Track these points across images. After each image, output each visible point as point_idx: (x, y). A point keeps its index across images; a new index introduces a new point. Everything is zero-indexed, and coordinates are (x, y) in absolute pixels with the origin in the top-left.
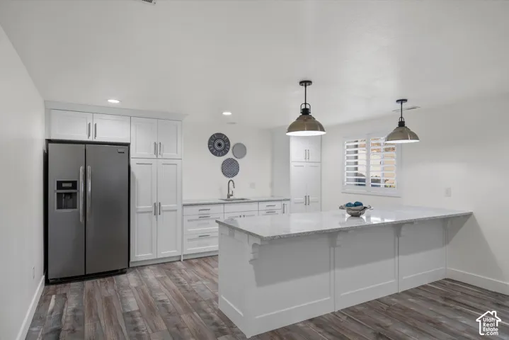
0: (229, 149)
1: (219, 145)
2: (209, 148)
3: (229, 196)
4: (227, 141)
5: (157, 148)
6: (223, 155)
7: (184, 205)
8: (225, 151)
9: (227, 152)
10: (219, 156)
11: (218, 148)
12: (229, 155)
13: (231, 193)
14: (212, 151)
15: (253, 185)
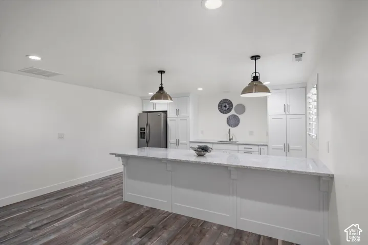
0: (232, 108)
1: (225, 106)
2: (219, 109)
3: (230, 139)
4: (230, 103)
5: (178, 111)
6: (228, 113)
7: (191, 142)
8: (230, 110)
9: (230, 111)
10: (225, 113)
11: (224, 109)
12: (233, 112)
13: (231, 137)
14: (220, 111)
15: (251, 133)
